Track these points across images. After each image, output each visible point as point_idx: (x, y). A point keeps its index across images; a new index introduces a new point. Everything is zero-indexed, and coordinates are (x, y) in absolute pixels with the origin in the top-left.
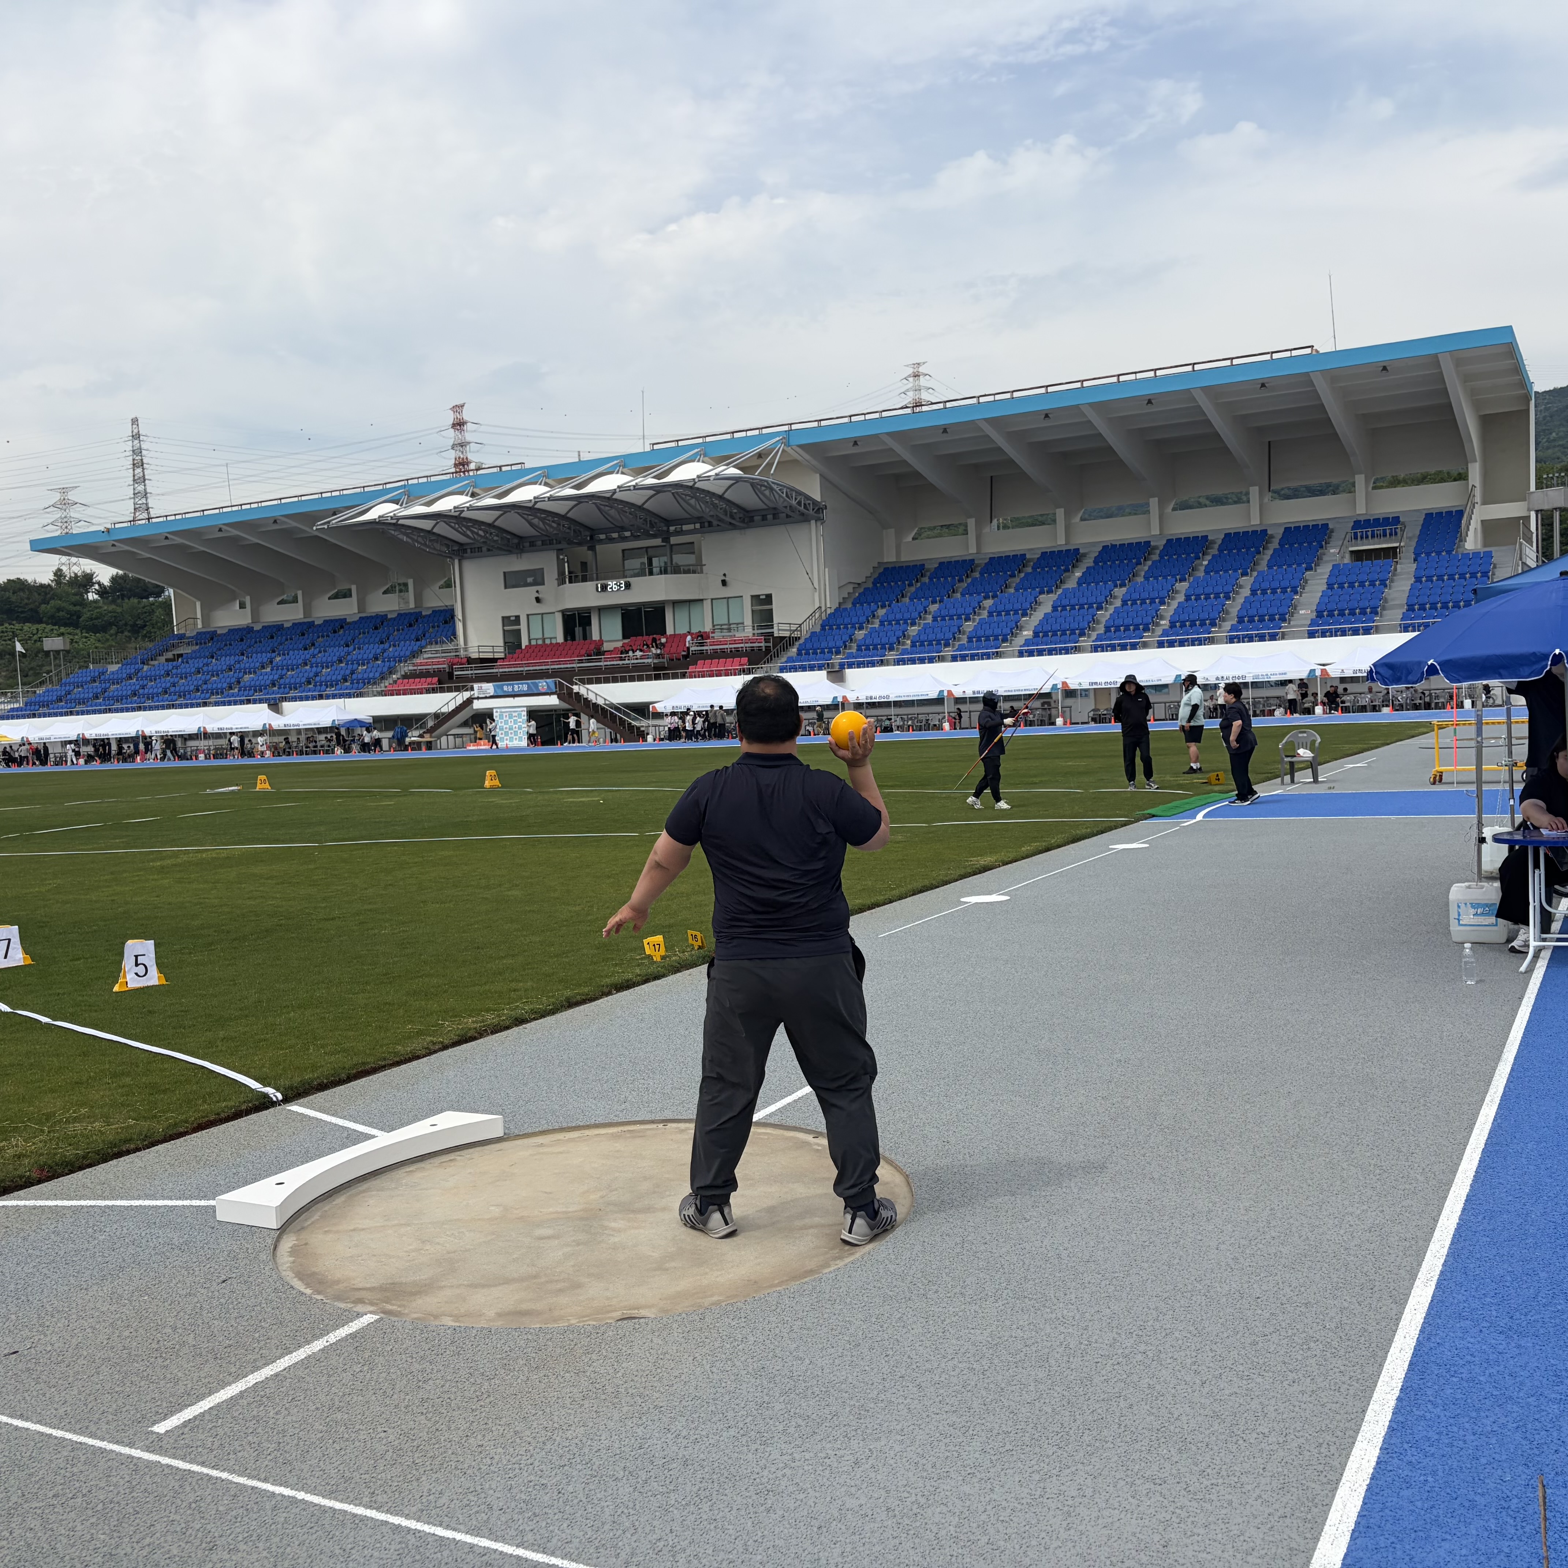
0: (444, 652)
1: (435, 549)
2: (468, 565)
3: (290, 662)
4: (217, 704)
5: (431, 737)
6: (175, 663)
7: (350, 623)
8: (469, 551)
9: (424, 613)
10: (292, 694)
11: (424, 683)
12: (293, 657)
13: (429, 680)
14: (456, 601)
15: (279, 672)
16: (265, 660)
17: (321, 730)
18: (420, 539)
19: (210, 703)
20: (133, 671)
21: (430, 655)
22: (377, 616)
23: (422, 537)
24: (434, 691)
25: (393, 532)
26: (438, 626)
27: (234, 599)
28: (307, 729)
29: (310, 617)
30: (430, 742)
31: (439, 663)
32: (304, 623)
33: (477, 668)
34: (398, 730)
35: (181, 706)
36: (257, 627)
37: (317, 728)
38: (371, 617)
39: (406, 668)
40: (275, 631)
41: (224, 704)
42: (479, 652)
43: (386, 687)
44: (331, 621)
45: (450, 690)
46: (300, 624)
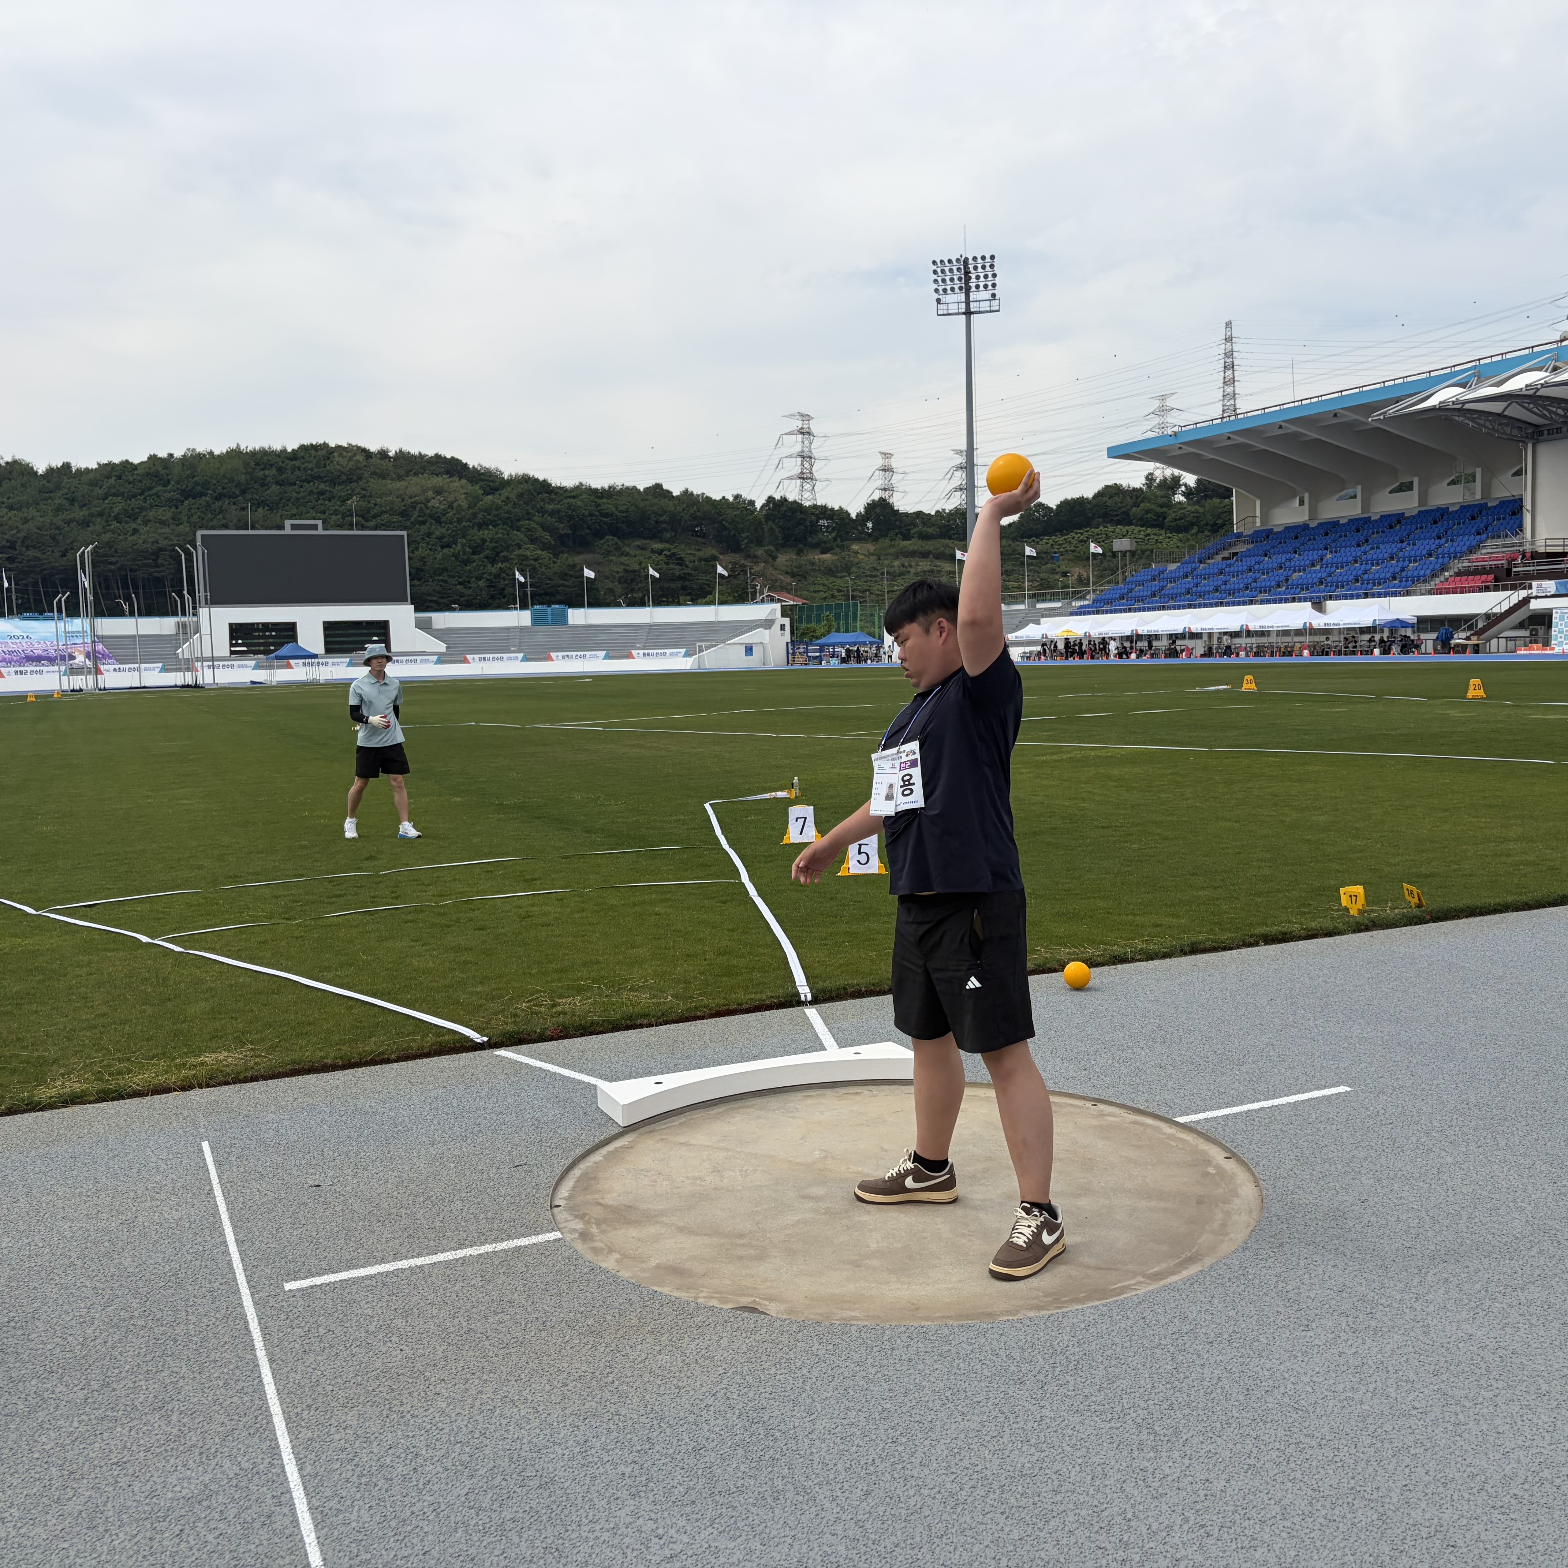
0: (1504, 546)
1: (1504, 433)
2: (1542, 449)
3: (1340, 560)
4: (1262, 602)
5: (1478, 639)
6: (1229, 561)
7: (1408, 518)
8: (1546, 432)
9: (1489, 505)
10: (1339, 592)
11: (1478, 581)
12: (1343, 554)
13: (1484, 577)
14: (1525, 489)
15: (1328, 570)
16: (1316, 557)
17: (1363, 630)
18: (1488, 424)
19: (1257, 601)
20: (1189, 570)
21: (1490, 551)
22: (1438, 509)
23: (1490, 421)
24: (1487, 589)
25: (1457, 418)
26: (1504, 519)
27: (1295, 496)
28: (1348, 629)
29: (1369, 512)
30: (1477, 645)
31: (1497, 559)
32: (1361, 519)
33: (1539, 564)
34: (1443, 631)
35: (1228, 604)
36: (1313, 524)
37: (1361, 628)
38: (1432, 511)
39: (1460, 565)
40: (1331, 528)
41: (1268, 602)
42: (1546, 546)
43: (1436, 585)
44: (1389, 516)
45: (1505, 588)
46: (1356, 520)
